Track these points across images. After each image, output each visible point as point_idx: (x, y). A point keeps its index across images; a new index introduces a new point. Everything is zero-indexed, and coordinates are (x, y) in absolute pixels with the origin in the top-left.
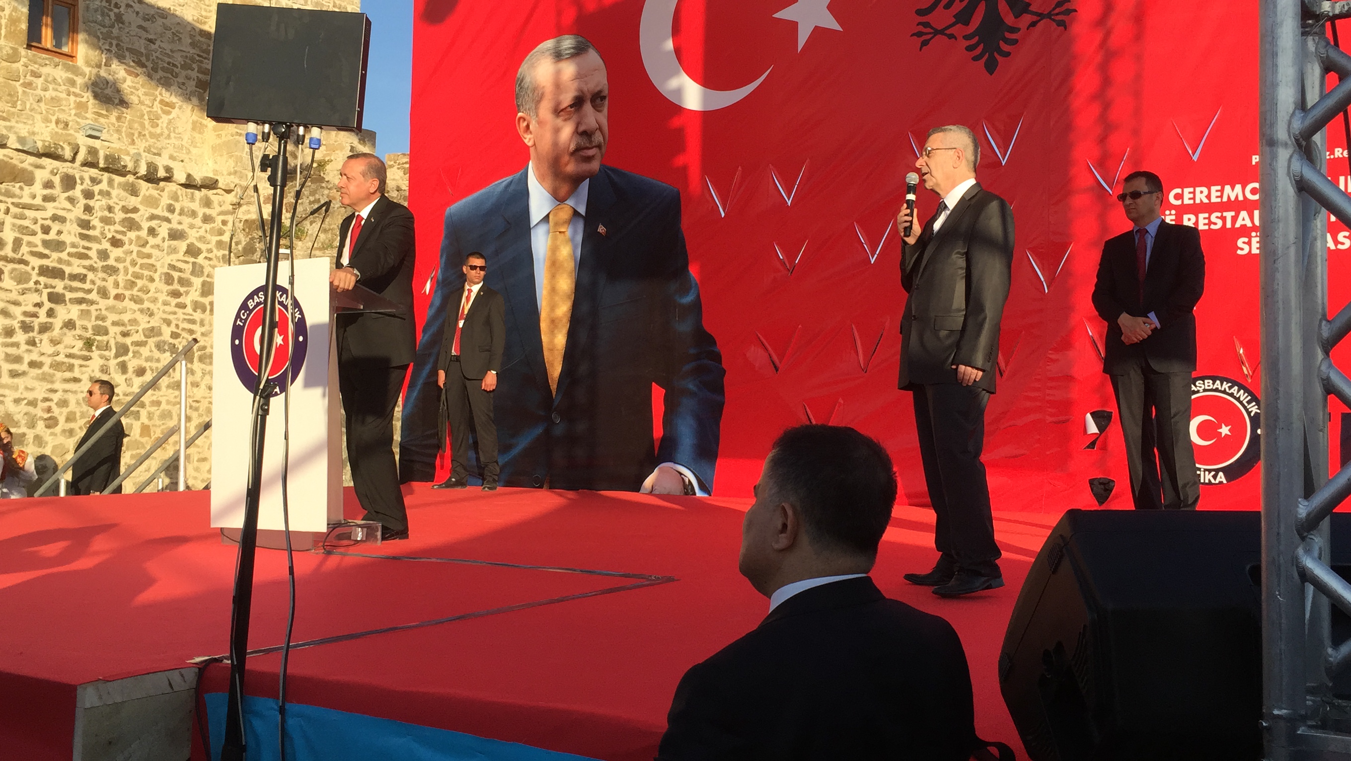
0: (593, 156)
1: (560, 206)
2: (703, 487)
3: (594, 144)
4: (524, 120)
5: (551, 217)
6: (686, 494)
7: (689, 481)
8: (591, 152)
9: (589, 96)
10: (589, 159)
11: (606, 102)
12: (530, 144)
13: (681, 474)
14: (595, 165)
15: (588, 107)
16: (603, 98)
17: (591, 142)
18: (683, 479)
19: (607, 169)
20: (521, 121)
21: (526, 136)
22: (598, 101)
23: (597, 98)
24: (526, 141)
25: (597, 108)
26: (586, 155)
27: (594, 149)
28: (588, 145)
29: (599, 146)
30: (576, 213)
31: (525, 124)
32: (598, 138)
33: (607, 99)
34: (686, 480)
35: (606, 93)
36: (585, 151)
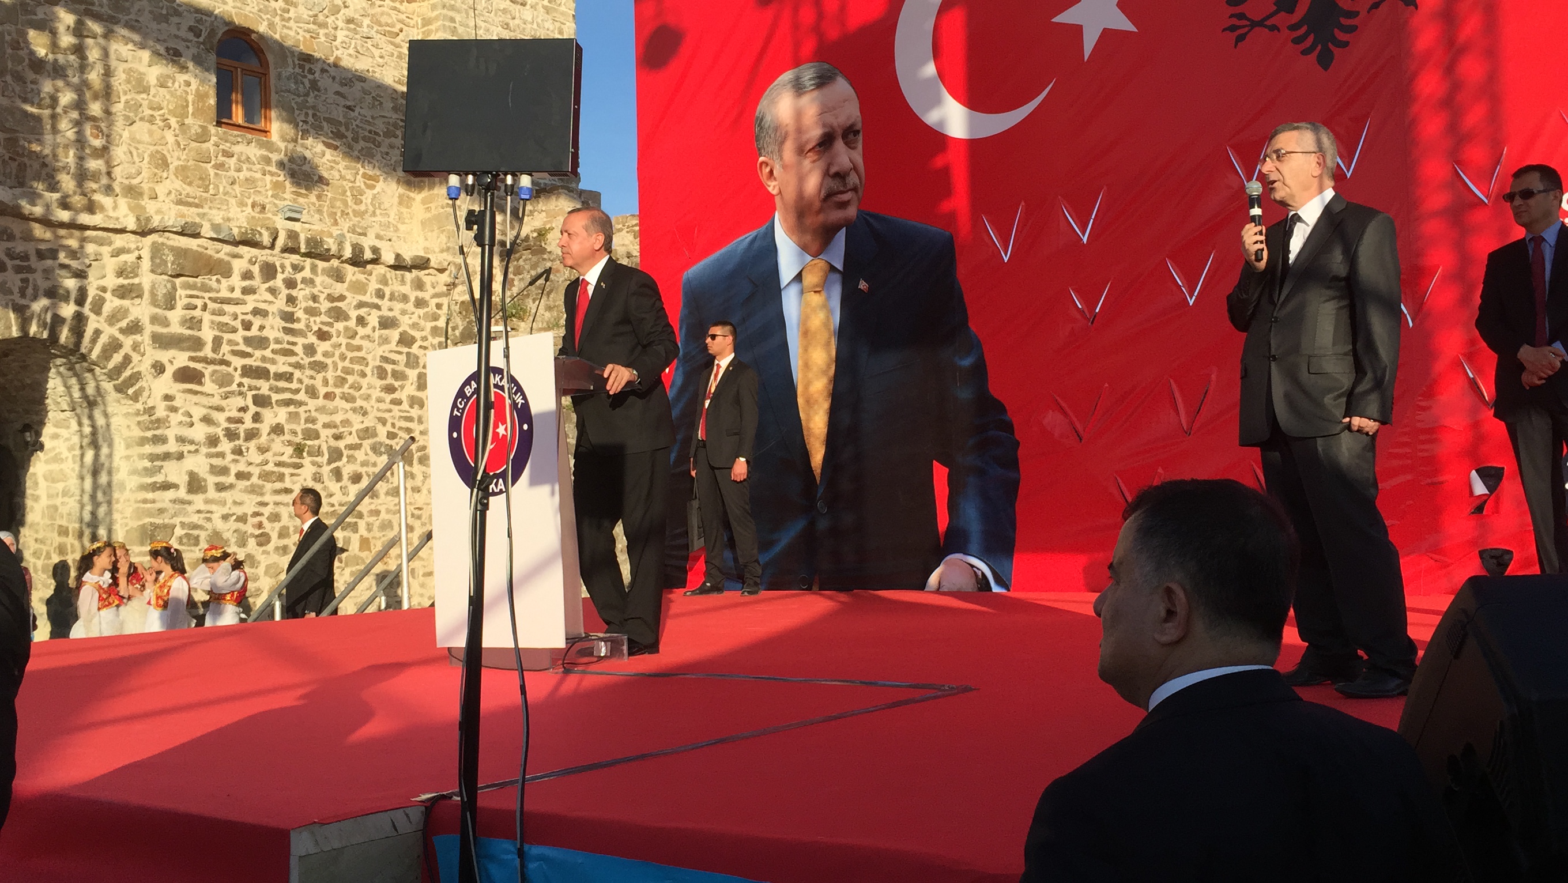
0: (849, 201)
1: (813, 262)
2: (999, 581)
3: (848, 188)
4: (767, 165)
5: (804, 274)
6: (980, 589)
7: (983, 573)
8: (845, 197)
9: (840, 132)
10: (844, 205)
11: (860, 137)
12: (774, 192)
13: (972, 566)
14: (852, 212)
15: (839, 145)
16: (856, 133)
17: (845, 185)
18: (975, 572)
19: (867, 214)
20: (763, 167)
21: (769, 183)
22: (851, 136)
23: (850, 133)
24: (770, 189)
25: (849, 145)
26: (841, 200)
27: (849, 193)
28: (842, 189)
29: (855, 189)
30: (832, 269)
31: (768, 169)
32: (853, 179)
33: (861, 134)
34: (980, 573)
35: (859, 126)
36: (839, 196)
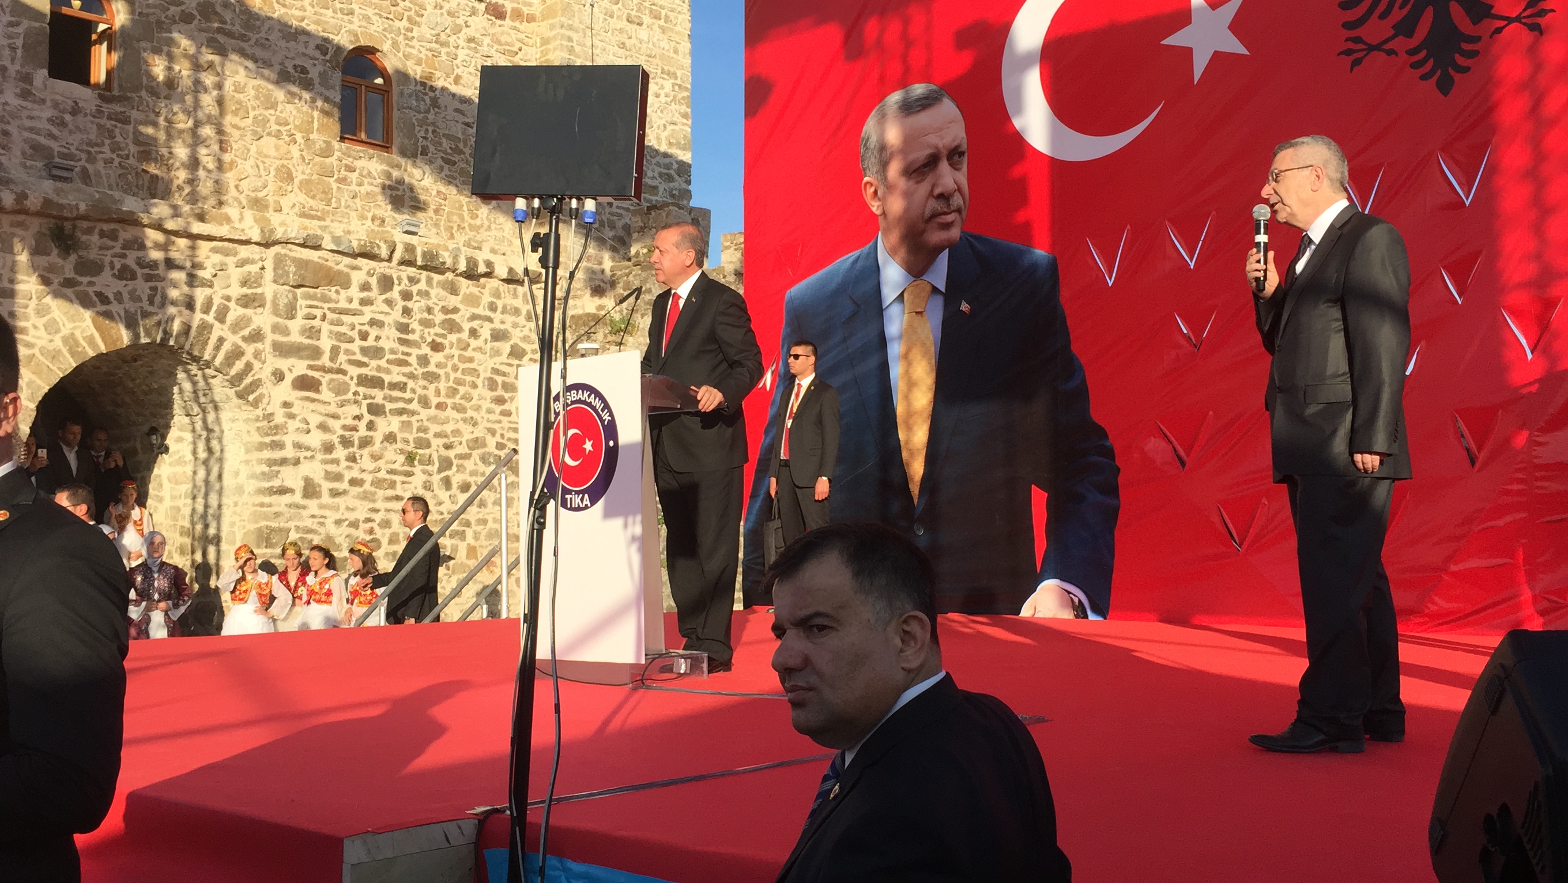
0: (952, 222)
1: (915, 283)
2: (1096, 609)
3: (952, 208)
4: (872, 185)
5: (906, 295)
7: (1080, 601)
8: (949, 218)
9: (945, 152)
10: (947, 226)
11: (965, 159)
12: (878, 212)
13: (1069, 593)
14: (955, 233)
15: (944, 166)
16: (961, 154)
17: (949, 206)
18: (1072, 599)
19: (971, 236)
20: (868, 187)
21: (873, 203)
22: (956, 158)
23: (955, 154)
24: (874, 209)
25: (955, 166)
26: (944, 221)
27: (953, 214)
28: (945, 210)
29: (959, 211)
30: (935, 290)
31: (872, 190)
32: (957, 201)
33: (966, 155)
34: (1076, 600)
35: (964, 147)
36: (943, 217)
